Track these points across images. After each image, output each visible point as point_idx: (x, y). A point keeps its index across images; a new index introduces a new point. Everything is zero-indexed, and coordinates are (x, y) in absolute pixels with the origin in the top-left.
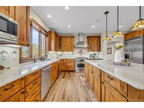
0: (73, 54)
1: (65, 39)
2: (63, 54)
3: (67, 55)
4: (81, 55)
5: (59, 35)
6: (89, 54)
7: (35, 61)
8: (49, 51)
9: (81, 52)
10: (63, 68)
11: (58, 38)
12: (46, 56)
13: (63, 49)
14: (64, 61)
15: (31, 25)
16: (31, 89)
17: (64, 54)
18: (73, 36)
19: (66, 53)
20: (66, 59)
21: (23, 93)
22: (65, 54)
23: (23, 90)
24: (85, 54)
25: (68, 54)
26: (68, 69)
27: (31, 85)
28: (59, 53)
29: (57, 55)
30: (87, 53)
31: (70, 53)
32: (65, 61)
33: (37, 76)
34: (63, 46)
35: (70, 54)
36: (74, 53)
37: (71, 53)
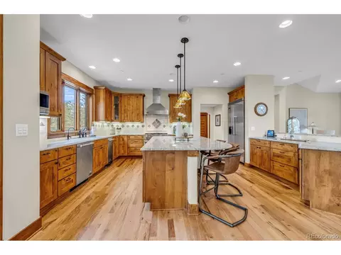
0: (143, 126)
1: (126, 100)
2: (123, 126)
3: (131, 128)
4: (157, 128)
5: (114, 93)
6: (173, 127)
7: (68, 136)
8: (96, 121)
9: (157, 123)
10: (122, 152)
11: (113, 98)
12: (89, 129)
13: (123, 118)
14: (123, 140)
15: (63, 83)
16: (64, 163)
17: (125, 127)
18: (141, 95)
19: (130, 124)
20: (128, 136)
21: (57, 163)
22: (128, 126)
23: (56, 161)
24: (164, 126)
25: (133, 126)
26: (132, 154)
27: (64, 160)
28: (116, 124)
29: (111, 128)
30: (169, 124)
31: (136, 124)
32: (126, 139)
33: (71, 152)
34: (123, 112)
35: (138, 127)
36: (144, 124)
37: (139, 124)
